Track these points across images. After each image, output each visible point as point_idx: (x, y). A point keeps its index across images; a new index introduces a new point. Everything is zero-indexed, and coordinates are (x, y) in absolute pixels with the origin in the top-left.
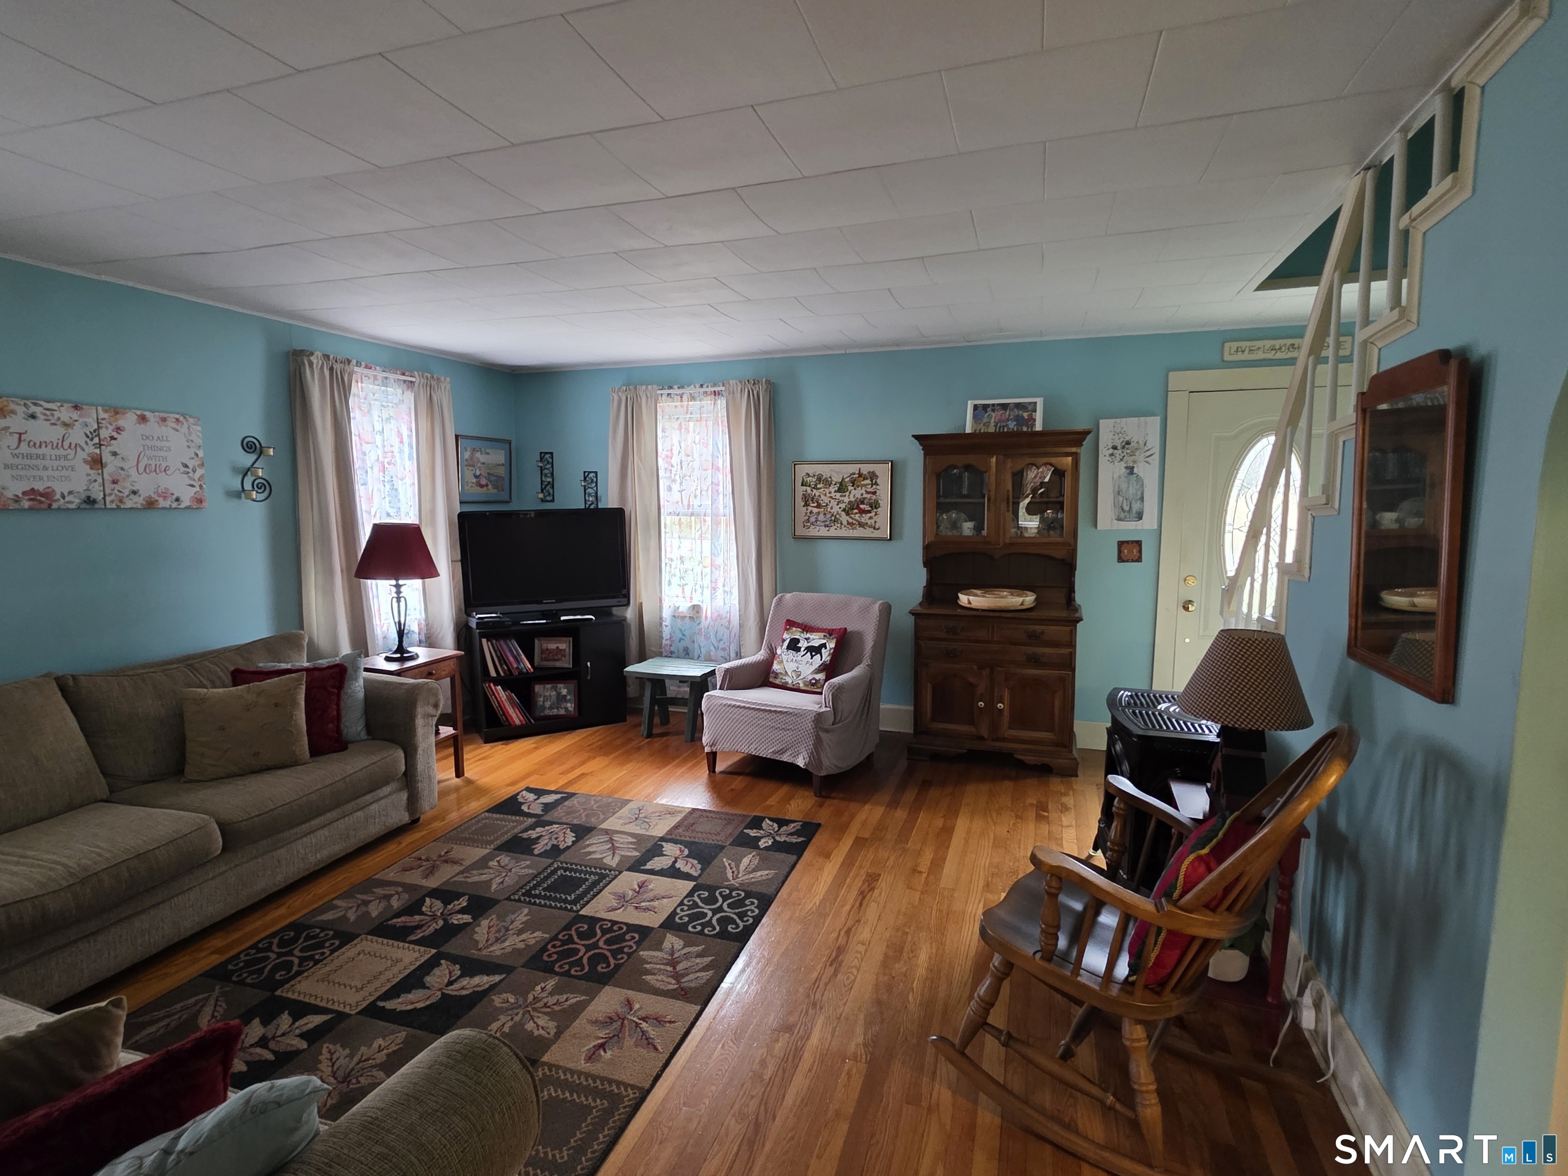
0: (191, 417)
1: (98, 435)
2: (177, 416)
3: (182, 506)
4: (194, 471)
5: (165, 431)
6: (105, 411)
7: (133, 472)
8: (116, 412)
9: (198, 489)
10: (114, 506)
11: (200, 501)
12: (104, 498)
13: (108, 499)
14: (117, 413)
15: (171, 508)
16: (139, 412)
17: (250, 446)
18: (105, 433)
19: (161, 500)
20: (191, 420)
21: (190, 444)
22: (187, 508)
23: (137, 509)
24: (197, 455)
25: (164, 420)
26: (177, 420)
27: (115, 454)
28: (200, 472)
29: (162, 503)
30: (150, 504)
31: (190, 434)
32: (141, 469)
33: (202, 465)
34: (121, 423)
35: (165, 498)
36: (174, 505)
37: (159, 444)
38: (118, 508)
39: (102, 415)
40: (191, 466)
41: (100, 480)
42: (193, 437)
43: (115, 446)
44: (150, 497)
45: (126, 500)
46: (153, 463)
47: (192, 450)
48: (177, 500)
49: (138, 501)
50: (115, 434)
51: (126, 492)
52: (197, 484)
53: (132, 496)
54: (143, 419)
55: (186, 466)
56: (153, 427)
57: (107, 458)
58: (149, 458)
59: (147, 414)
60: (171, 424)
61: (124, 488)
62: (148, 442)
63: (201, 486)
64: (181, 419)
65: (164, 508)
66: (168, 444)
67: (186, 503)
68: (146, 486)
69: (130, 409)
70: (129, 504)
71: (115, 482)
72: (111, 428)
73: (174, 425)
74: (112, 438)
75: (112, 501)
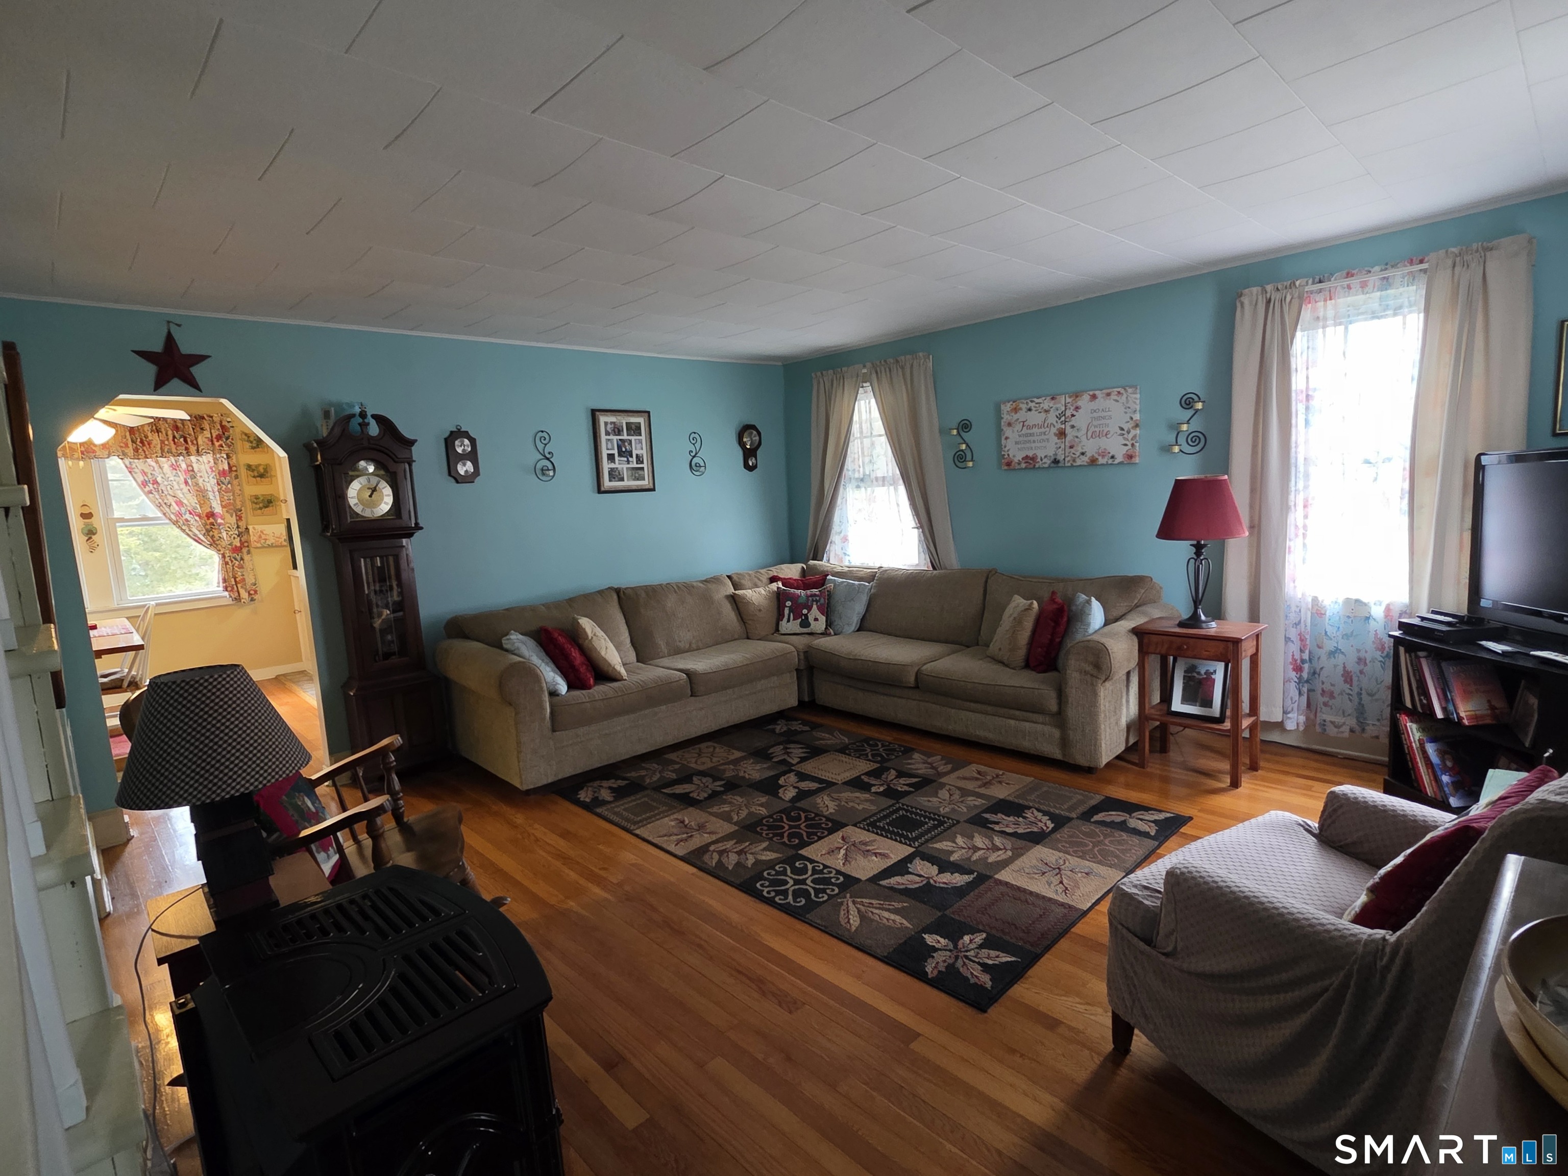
0: (1130, 387)
1: (1065, 415)
2: (1119, 390)
3: (1116, 462)
4: (1128, 432)
5: (1109, 403)
6: (1070, 397)
7: (1084, 438)
8: (1077, 395)
9: (1130, 447)
10: (1069, 464)
11: (1130, 457)
12: (1064, 459)
13: (1067, 459)
14: (1077, 397)
15: (1107, 464)
16: (1091, 393)
17: (1187, 403)
18: (1068, 413)
19: (1100, 458)
20: (1130, 390)
21: (1128, 410)
22: (1121, 463)
23: (1085, 466)
24: (1132, 418)
25: (1108, 395)
26: (1119, 392)
27: (1073, 427)
28: (1133, 432)
29: (1101, 461)
30: (1093, 462)
31: (1127, 402)
32: (1090, 434)
33: (1137, 426)
34: (1079, 403)
35: (1103, 456)
36: (1110, 461)
37: (1104, 414)
38: (1072, 466)
39: (1068, 400)
40: (1126, 430)
41: (1063, 446)
42: (1131, 404)
43: (1073, 421)
44: (1093, 456)
45: (1077, 460)
46: (1097, 430)
47: (1128, 415)
48: (1113, 457)
49: (1085, 460)
50: (1075, 413)
51: (1078, 454)
52: (1129, 444)
53: (1081, 457)
54: (1094, 397)
55: (1122, 429)
56: (1101, 402)
57: (1068, 430)
58: (1095, 426)
59: (1097, 392)
60: (1113, 397)
61: (1077, 451)
62: (1095, 415)
63: (1133, 445)
64: (1122, 391)
65: (1103, 465)
66: (1109, 413)
67: (1119, 459)
68: (1090, 447)
69: (1086, 391)
70: (1079, 462)
71: (1071, 447)
72: (1072, 408)
73: (1116, 398)
74: (1073, 415)
75: (1069, 461)
